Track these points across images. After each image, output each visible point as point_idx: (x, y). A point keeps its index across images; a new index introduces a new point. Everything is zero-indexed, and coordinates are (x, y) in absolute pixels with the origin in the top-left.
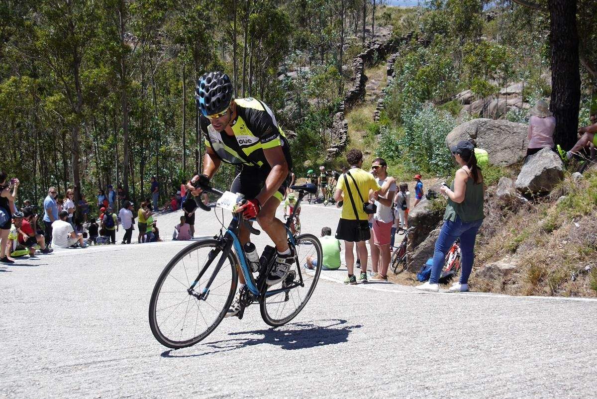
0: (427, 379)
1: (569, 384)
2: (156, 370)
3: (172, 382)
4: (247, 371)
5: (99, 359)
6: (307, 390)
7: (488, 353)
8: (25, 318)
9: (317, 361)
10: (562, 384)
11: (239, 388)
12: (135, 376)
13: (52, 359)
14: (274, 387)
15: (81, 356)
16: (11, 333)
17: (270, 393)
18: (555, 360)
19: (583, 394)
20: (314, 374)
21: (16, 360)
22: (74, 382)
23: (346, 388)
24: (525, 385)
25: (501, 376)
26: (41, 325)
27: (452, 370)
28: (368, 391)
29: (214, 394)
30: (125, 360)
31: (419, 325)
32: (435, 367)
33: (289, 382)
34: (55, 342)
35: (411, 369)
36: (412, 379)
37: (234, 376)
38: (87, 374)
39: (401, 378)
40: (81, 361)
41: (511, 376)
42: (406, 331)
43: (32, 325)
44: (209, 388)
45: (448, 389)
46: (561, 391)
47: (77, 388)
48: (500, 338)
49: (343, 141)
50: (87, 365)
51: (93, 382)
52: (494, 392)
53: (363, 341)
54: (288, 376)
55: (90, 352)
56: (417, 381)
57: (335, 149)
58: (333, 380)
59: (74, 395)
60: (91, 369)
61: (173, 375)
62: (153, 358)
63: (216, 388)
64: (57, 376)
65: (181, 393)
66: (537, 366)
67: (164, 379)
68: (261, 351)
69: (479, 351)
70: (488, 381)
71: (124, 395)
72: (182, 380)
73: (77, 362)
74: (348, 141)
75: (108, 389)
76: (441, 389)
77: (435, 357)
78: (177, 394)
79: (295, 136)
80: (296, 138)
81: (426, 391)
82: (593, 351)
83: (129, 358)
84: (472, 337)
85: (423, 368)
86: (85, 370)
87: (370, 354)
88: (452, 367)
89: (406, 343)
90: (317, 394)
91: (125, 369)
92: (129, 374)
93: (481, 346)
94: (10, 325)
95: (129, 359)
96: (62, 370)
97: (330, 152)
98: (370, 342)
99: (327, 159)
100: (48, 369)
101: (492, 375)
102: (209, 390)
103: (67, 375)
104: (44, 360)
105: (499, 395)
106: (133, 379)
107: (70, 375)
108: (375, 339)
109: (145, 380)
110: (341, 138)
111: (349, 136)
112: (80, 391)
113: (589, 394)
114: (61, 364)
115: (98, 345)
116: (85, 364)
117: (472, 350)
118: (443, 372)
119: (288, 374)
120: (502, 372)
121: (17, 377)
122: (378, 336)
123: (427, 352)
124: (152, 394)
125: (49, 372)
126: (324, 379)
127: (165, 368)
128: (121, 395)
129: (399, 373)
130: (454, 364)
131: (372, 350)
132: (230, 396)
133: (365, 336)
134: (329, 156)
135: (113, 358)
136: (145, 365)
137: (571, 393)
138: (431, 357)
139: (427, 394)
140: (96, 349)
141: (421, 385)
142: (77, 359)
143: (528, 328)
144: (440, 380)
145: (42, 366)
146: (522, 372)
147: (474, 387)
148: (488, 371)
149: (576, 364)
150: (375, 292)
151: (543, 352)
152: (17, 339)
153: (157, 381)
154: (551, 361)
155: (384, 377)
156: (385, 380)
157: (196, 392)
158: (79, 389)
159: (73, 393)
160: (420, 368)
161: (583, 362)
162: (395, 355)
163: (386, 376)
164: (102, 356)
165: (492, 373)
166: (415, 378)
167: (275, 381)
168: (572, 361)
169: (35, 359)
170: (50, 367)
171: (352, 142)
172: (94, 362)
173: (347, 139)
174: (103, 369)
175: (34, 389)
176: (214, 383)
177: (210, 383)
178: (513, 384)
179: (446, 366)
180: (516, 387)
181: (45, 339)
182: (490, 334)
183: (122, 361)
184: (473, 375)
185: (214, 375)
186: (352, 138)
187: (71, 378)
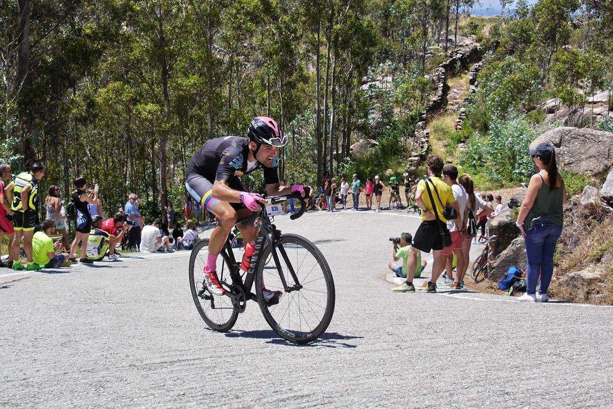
0: (507, 385)
2: (238, 369)
3: (254, 381)
4: (326, 372)
5: (184, 358)
6: (385, 393)
7: (570, 360)
8: (114, 318)
9: (396, 364)
11: (318, 388)
12: (218, 375)
13: (139, 357)
14: (353, 388)
15: (166, 354)
16: (100, 332)
17: (349, 394)
20: (393, 377)
21: (105, 356)
22: (160, 378)
23: (425, 392)
24: (608, 393)
25: (583, 384)
26: (128, 324)
27: (533, 377)
28: (447, 394)
29: (295, 394)
30: (209, 359)
31: (499, 332)
32: (516, 373)
33: (368, 384)
34: (141, 341)
35: (491, 375)
36: (492, 385)
37: (314, 377)
38: (172, 371)
39: (481, 383)
40: (166, 359)
41: (594, 383)
42: (487, 337)
43: (120, 324)
44: (289, 388)
45: (528, 395)
47: (162, 384)
48: (583, 346)
49: (425, 149)
50: (172, 363)
51: (178, 379)
53: (443, 346)
54: (367, 378)
55: (175, 351)
56: (497, 386)
57: (416, 158)
58: (412, 383)
59: (160, 391)
60: (176, 367)
61: (255, 374)
62: (235, 358)
63: (296, 388)
64: (144, 372)
65: (261, 392)
67: (246, 378)
68: (341, 354)
69: (561, 359)
70: (569, 388)
71: (208, 393)
72: (264, 379)
73: (163, 360)
74: (429, 150)
75: (192, 387)
76: (522, 395)
77: (515, 363)
78: (258, 393)
79: (376, 145)
80: (377, 147)
81: (506, 396)
83: (212, 357)
84: (554, 345)
85: (504, 374)
86: (170, 368)
87: (449, 359)
88: (533, 374)
89: (486, 349)
90: (396, 396)
91: (209, 368)
92: (212, 373)
93: (563, 354)
94: (99, 324)
95: (212, 359)
96: (149, 367)
97: (411, 161)
98: (450, 348)
99: (409, 168)
100: (135, 366)
101: (574, 383)
102: (290, 389)
103: (153, 372)
104: (131, 357)
105: (581, 402)
106: (216, 377)
107: (156, 372)
108: (455, 345)
109: (228, 379)
110: (422, 147)
111: (430, 145)
112: (165, 387)
114: (148, 362)
115: (183, 344)
116: (170, 362)
117: (554, 357)
118: (524, 378)
119: (367, 376)
120: (584, 379)
121: (105, 373)
122: (458, 342)
123: (508, 358)
124: (234, 392)
125: (136, 369)
126: (403, 382)
127: (246, 368)
128: (204, 392)
129: (478, 378)
130: (535, 371)
131: (452, 355)
132: (310, 396)
133: (445, 342)
134: (410, 165)
135: (197, 357)
136: (228, 365)
138: (512, 364)
139: (507, 400)
140: (180, 349)
141: (501, 391)
142: (163, 357)
144: (520, 386)
145: (129, 363)
146: (605, 380)
147: (555, 394)
148: (570, 378)
152: (106, 337)
153: (238, 380)
155: (463, 381)
156: (464, 384)
157: (277, 392)
158: (164, 385)
159: (159, 389)
160: (500, 374)
162: (475, 360)
163: (466, 380)
164: (187, 354)
165: (574, 380)
166: (495, 383)
167: (354, 382)
169: (123, 356)
170: (137, 364)
171: (434, 151)
172: (179, 361)
173: (428, 148)
174: (187, 367)
175: (121, 384)
176: (294, 383)
177: (290, 383)
178: (596, 391)
179: (527, 373)
180: (598, 394)
181: (133, 338)
182: (572, 342)
183: (206, 360)
184: (555, 382)
185: (294, 375)
186: (433, 147)
187: (157, 375)
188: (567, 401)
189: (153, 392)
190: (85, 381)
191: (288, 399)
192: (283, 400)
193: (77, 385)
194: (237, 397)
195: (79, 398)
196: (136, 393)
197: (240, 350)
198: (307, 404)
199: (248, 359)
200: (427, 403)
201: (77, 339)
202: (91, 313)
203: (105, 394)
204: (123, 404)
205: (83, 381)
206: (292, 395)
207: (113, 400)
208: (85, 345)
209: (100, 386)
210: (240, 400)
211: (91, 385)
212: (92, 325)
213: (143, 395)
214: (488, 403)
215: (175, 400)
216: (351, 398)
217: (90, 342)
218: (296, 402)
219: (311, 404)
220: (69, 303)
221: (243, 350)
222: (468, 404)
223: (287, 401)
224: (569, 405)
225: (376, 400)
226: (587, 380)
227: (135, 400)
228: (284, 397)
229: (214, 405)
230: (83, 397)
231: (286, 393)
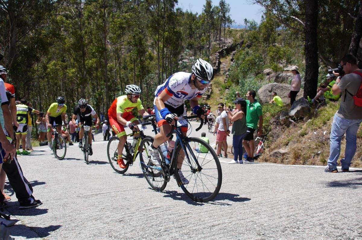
1: (305, 202)
2: (127, 197)
3: (135, 202)
5: (102, 192)
8: (66, 175)
10: (302, 202)
12: (118, 200)
13: (81, 192)
14: (179, 203)
15: (93, 191)
16: (60, 181)
18: (300, 192)
19: (310, 206)
21: (65, 192)
22: (92, 202)
25: (276, 199)
26: (73, 177)
27: (256, 197)
30: (113, 193)
31: (243, 178)
34: (81, 185)
38: (97, 198)
40: (94, 193)
41: (281, 199)
42: (237, 180)
43: (69, 178)
45: (253, 204)
46: (301, 205)
47: (93, 204)
49: (210, 92)
50: (97, 195)
51: (100, 202)
52: (273, 205)
55: (97, 189)
59: (93, 207)
60: (99, 197)
62: (125, 192)
63: (154, 204)
64: (84, 199)
65: (139, 206)
66: (292, 195)
67: (131, 200)
69: (268, 189)
70: (271, 201)
71: (114, 207)
72: (139, 201)
73: (92, 193)
74: (212, 93)
75: (107, 205)
78: (137, 207)
81: (244, 205)
82: (317, 188)
84: (266, 183)
86: (96, 197)
88: (256, 195)
89: (236, 186)
91: (114, 197)
92: (115, 199)
93: (269, 186)
94: (60, 178)
95: (115, 193)
96: (86, 197)
97: (204, 98)
100: (79, 196)
102: (151, 205)
103: (88, 199)
104: (77, 193)
109: (123, 201)
110: (209, 91)
113: (312, 206)
114: (85, 194)
115: (101, 186)
117: (265, 188)
121: (66, 200)
124: (126, 207)
125: (80, 198)
127: (131, 196)
128: (113, 207)
132: (160, 208)
135: (108, 192)
136: (122, 195)
137: (305, 206)
138: (247, 191)
140: (100, 188)
142: (92, 192)
143: (290, 179)
145: (77, 195)
146: (285, 197)
147: (264, 203)
148: (271, 197)
149: (309, 194)
150: (224, 163)
151: (295, 189)
152: (64, 184)
153: (128, 201)
154: (298, 192)
157: (146, 206)
158: (94, 205)
159: (92, 207)
161: (312, 193)
164: (103, 191)
165: (273, 198)
168: (307, 193)
169: (73, 192)
171: (214, 93)
172: (100, 194)
173: (211, 92)
174: (104, 197)
175: (75, 205)
176: (153, 202)
177: (151, 202)
178: (281, 202)
179: (253, 195)
180: (282, 203)
181: (76, 184)
182: (273, 181)
183: (112, 193)
184: (265, 199)
185: (153, 199)
186: (214, 91)
187: (90, 200)
188: (269, 206)
189: (89, 208)
190: (57, 204)
191: (151, 209)
192: (148, 210)
193: (53, 205)
194: (128, 209)
195: (55, 211)
196: (82, 208)
197: (127, 188)
198: (159, 211)
199: (131, 192)
200: (211, 209)
201: (50, 185)
202: (54, 173)
203: (67, 209)
204: (77, 213)
205: (56, 204)
206: (153, 207)
207: (72, 212)
208: (54, 187)
209: (65, 205)
210: (129, 210)
211: (60, 205)
212: (56, 178)
213: (85, 209)
214: (236, 208)
215: (100, 211)
216: (178, 208)
217: (56, 186)
218: (154, 210)
219: (161, 211)
220: (43, 168)
221: (129, 188)
222: (228, 209)
223: (150, 210)
224: (270, 208)
225: (189, 208)
226: (278, 197)
227: (82, 211)
228: (149, 208)
229: (118, 212)
230: (58, 211)
231: (149, 206)
